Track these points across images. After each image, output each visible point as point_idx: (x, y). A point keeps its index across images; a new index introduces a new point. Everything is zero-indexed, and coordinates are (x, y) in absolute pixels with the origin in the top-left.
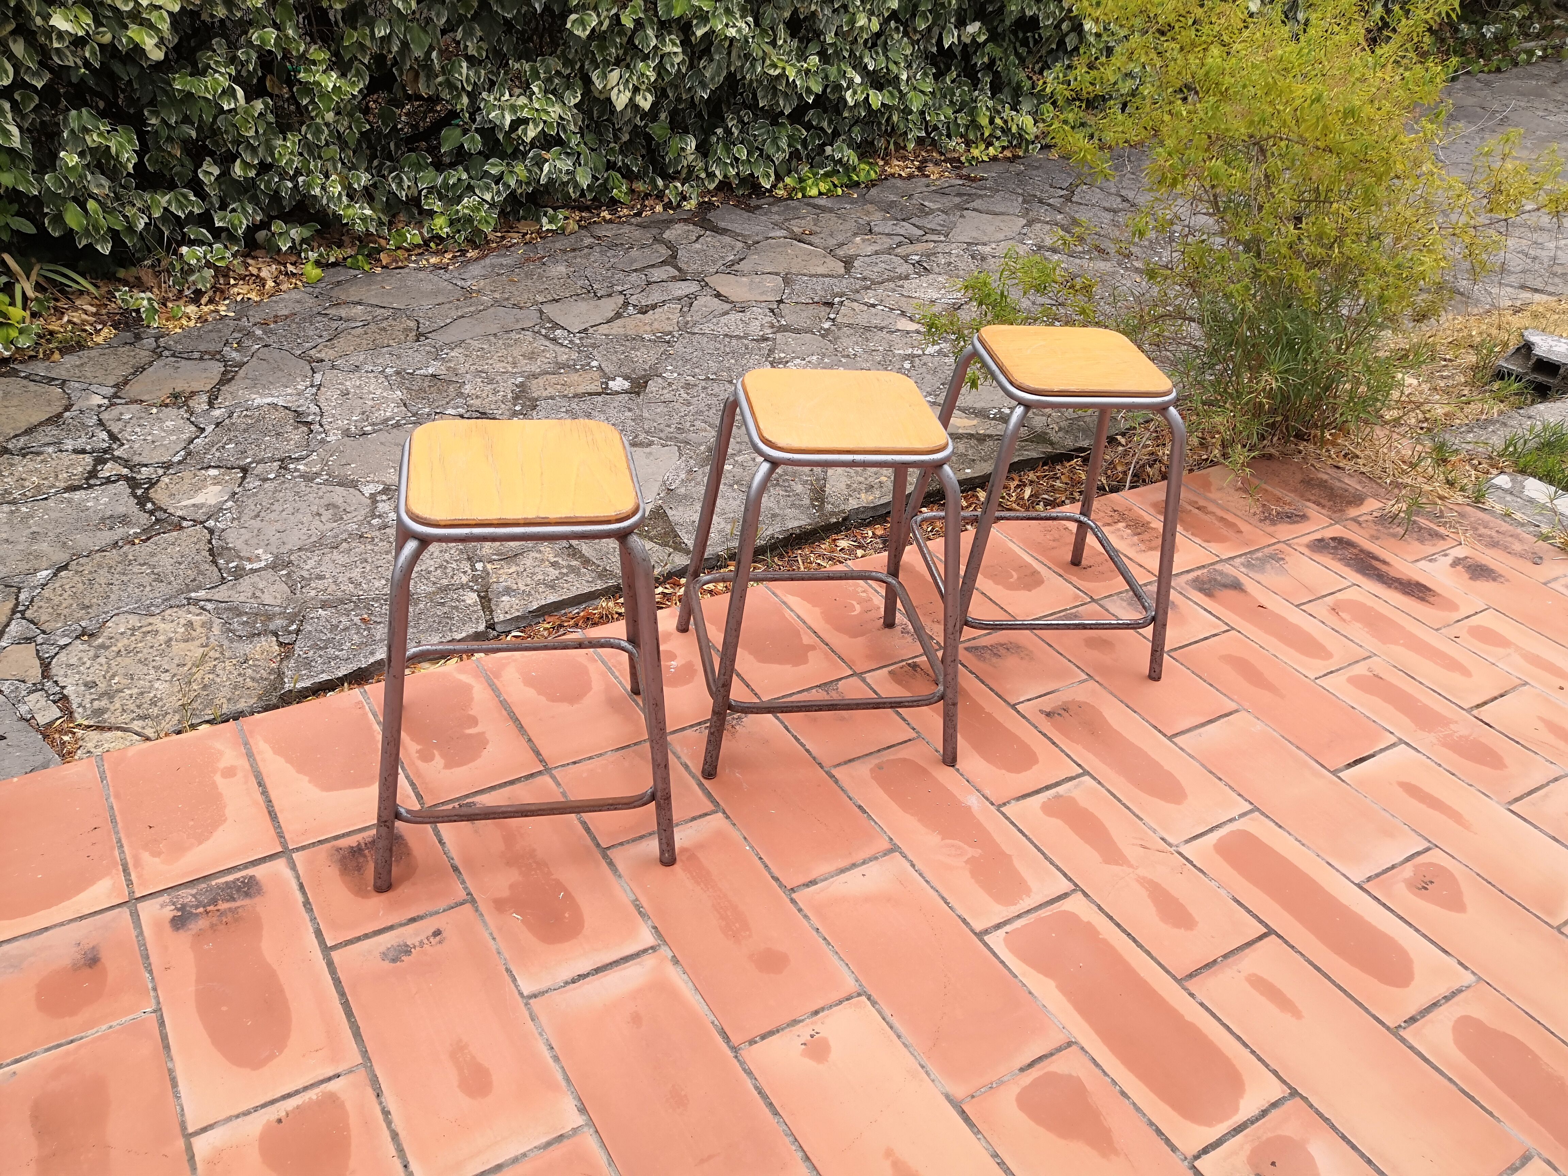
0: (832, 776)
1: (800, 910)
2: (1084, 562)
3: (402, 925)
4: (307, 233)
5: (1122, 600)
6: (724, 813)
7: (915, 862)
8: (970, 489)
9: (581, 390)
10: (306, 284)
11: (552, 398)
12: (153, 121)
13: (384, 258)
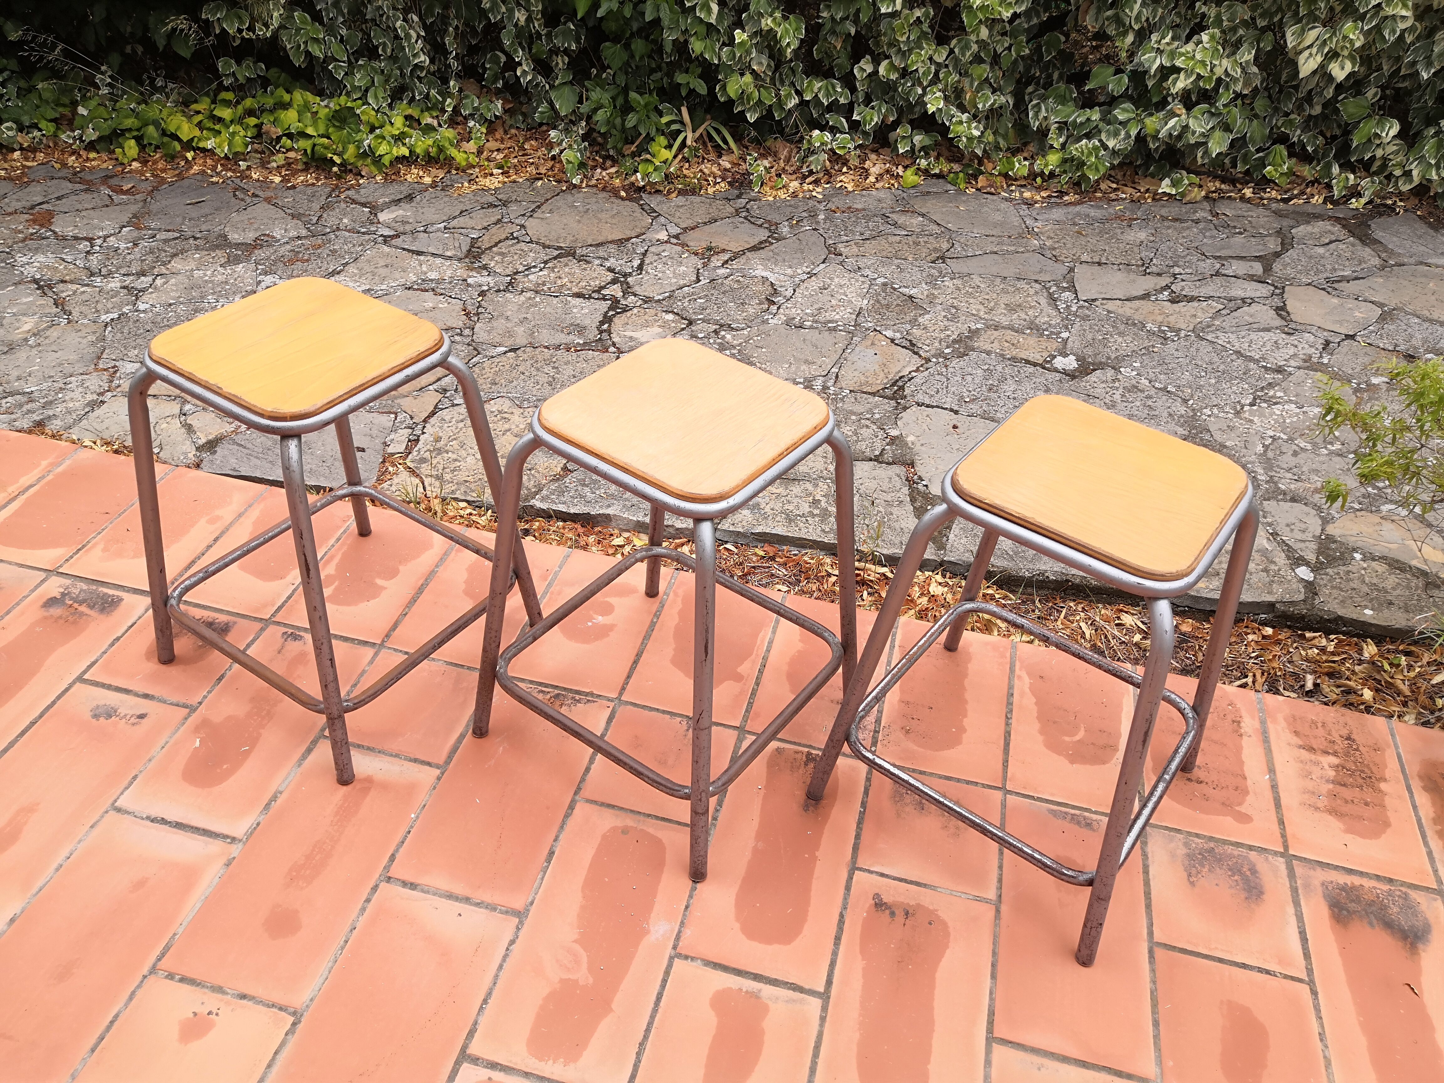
0: (571, 807)
1: (368, 900)
2: (1196, 773)
3: (137, 695)
4: (928, 142)
5: (1186, 845)
6: (443, 773)
7: (518, 941)
8: (1358, 636)
9: (1023, 355)
10: (902, 188)
11: (988, 353)
12: (825, 14)
13: (982, 181)
